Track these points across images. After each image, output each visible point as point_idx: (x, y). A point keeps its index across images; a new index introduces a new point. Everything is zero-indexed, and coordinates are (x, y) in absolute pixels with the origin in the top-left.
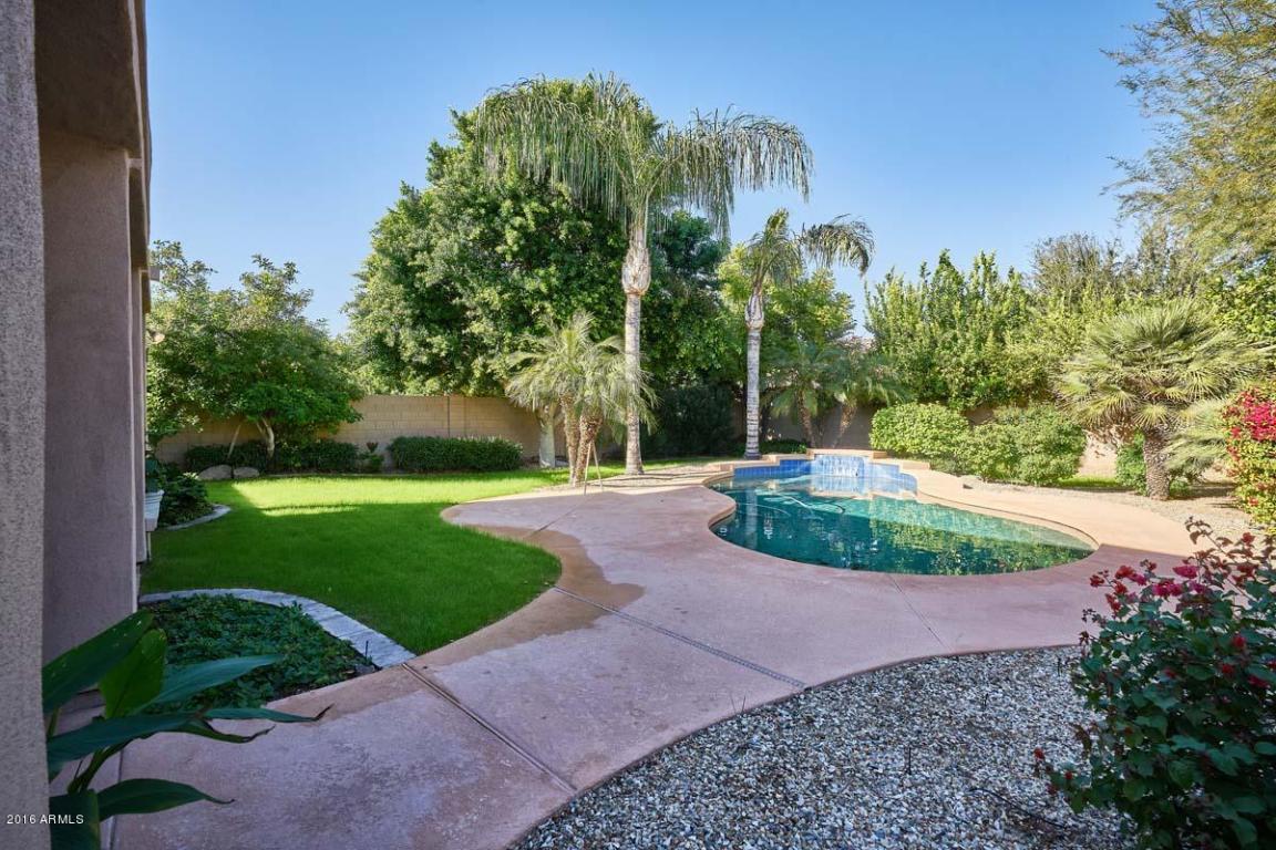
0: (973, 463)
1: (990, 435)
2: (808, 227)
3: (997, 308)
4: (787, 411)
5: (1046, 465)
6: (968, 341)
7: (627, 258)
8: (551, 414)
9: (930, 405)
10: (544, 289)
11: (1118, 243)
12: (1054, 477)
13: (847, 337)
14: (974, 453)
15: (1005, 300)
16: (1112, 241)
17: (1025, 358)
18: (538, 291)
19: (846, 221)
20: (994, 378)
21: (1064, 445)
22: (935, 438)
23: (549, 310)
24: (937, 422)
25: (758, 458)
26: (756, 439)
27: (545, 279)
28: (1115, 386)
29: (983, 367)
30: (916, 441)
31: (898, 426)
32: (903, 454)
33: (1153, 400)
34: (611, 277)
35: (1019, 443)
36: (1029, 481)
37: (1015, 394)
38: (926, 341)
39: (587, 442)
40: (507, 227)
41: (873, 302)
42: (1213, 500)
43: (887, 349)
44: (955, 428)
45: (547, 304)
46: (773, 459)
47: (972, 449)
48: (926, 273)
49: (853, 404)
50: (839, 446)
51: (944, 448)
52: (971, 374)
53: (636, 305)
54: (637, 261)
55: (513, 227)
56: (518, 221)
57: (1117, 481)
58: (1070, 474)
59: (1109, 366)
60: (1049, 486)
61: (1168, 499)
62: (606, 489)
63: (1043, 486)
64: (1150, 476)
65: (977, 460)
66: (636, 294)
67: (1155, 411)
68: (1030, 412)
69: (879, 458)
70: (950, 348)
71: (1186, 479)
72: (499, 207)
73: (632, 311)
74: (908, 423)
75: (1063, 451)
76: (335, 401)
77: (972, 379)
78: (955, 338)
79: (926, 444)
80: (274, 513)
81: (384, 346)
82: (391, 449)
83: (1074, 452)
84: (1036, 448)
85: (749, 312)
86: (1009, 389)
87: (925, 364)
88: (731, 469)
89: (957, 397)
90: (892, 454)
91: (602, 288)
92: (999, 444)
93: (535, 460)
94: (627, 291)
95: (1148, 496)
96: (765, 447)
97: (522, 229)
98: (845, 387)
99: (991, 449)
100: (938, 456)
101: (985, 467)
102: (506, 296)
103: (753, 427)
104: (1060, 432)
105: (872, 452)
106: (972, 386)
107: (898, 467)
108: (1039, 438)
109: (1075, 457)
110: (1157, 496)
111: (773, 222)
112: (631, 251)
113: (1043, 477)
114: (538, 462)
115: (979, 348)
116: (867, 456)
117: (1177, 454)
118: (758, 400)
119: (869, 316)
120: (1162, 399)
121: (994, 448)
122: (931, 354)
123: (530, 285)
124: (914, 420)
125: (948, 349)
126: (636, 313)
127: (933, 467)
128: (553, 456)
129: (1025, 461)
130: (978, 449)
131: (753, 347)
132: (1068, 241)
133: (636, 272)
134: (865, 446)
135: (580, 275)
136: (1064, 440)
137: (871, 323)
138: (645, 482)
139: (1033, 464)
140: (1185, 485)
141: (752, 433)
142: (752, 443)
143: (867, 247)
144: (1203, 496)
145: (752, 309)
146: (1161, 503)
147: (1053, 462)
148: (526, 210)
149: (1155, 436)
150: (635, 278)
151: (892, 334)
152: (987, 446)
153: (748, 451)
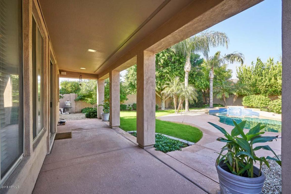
2: (227, 55)
3: (274, 71)
4: (221, 97)
6: (266, 80)
7: (186, 64)
8: (164, 98)
9: (259, 95)
10: (168, 71)
13: (230, 79)
15: (276, 69)
18: (167, 72)
19: (237, 53)
20: (274, 88)
22: (262, 103)
23: (168, 76)
24: (262, 99)
25: (213, 108)
27: (168, 69)
29: (271, 86)
30: (256, 104)
31: (251, 100)
32: (252, 107)
34: (180, 68)
37: (280, 92)
38: (254, 80)
39: (181, 104)
40: (161, 59)
43: (243, 82)
44: (267, 101)
45: (168, 75)
46: (217, 108)
48: (253, 64)
49: (237, 95)
50: (233, 105)
51: (264, 106)
52: (267, 88)
53: (187, 74)
54: (188, 65)
55: (162, 59)
56: (164, 57)
62: (185, 114)
65: (275, 108)
66: (188, 72)
70: (261, 81)
72: (159, 55)
73: (186, 75)
74: (253, 100)
76: (124, 96)
77: (267, 89)
78: (262, 79)
79: (259, 105)
80: (125, 118)
81: (132, 84)
82: (132, 106)
85: (210, 75)
86: (278, 91)
87: (254, 85)
88: (209, 110)
89: (263, 93)
90: (248, 107)
91: (179, 71)
93: (160, 108)
94: (185, 71)
96: (215, 105)
97: (164, 59)
98: (235, 91)
100: (262, 108)
101: (278, 110)
102: (160, 73)
103: (211, 101)
105: (244, 107)
106: (267, 91)
107: (252, 110)
111: (217, 54)
112: (187, 62)
114: (161, 109)
115: (270, 81)
116: (242, 108)
118: (213, 94)
119: (237, 74)
122: (256, 83)
123: (165, 71)
124: (256, 99)
125: (260, 82)
126: (187, 76)
127: (261, 110)
128: (164, 108)
130: (275, 106)
131: (211, 82)
133: (188, 67)
134: (241, 105)
135: (174, 68)
137: (238, 76)
138: (189, 113)
141: (211, 102)
142: (211, 104)
143: (242, 58)
148: (166, 55)
150: (188, 68)
151: (244, 78)
152: (278, 105)
153: (210, 106)
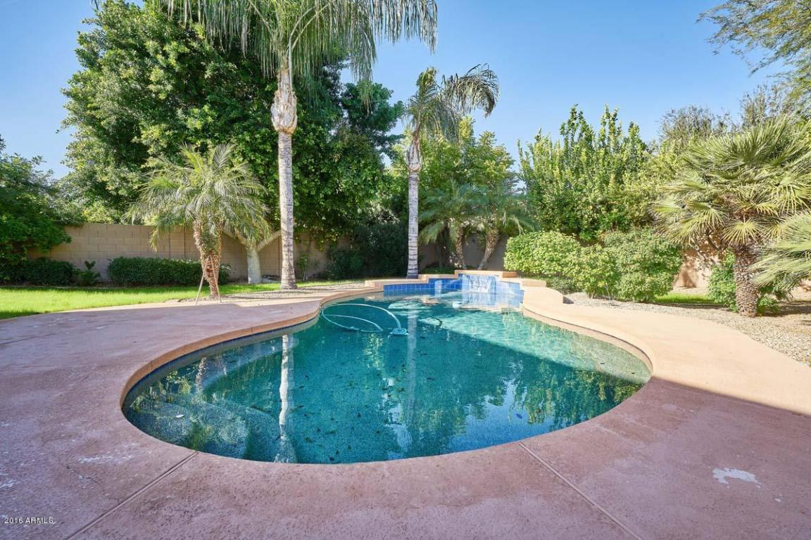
0: (578, 281)
1: (593, 256)
3: (619, 156)
5: (642, 282)
6: (594, 184)
11: (727, 117)
12: (651, 293)
14: (579, 272)
16: (722, 115)
17: (638, 194)
21: (659, 264)
22: (552, 260)
24: (553, 246)
25: (417, 277)
26: (416, 262)
28: (706, 204)
29: (606, 204)
30: (537, 263)
31: (525, 250)
32: (527, 274)
33: (744, 217)
35: (619, 262)
36: (628, 297)
41: (525, 157)
42: (802, 317)
46: (426, 278)
47: (577, 268)
51: (558, 268)
52: (597, 211)
53: (287, 142)
56: (160, 59)
57: (709, 298)
58: (665, 291)
59: (702, 186)
60: (645, 302)
61: (757, 315)
63: (640, 302)
64: (740, 294)
65: (582, 278)
66: (286, 132)
67: (746, 228)
68: (630, 235)
69: (508, 277)
71: (774, 297)
73: (283, 147)
75: (659, 269)
77: (598, 215)
79: (545, 265)
83: (669, 270)
84: (633, 267)
85: (409, 157)
90: (519, 274)
92: (600, 263)
94: (277, 129)
95: (737, 312)
96: (423, 269)
99: (593, 268)
100: (554, 275)
101: (588, 284)
103: (413, 252)
104: (656, 252)
105: (504, 272)
108: (635, 258)
109: (669, 275)
110: (745, 313)
113: (640, 294)
114: (247, 280)
115: (603, 189)
116: (498, 276)
117: (766, 269)
118: (417, 229)
120: (753, 214)
121: (596, 267)
122: (566, 195)
124: (536, 244)
125: (580, 191)
126: (288, 149)
127: (549, 285)
128: (258, 275)
129: (625, 278)
130: (582, 268)
131: (412, 186)
132: (687, 112)
133: (283, 112)
134: (499, 267)
136: (658, 259)
139: (631, 282)
140: (774, 302)
141: (412, 257)
142: (412, 264)
143: (493, 90)
144: (791, 313)
145: (411, 155)
146: (748, 319)
147: (648, 280)
148: (167, 48)
149: (745, 253)
150: (282, 117)
152: (590, 265)
153: (409, 271)
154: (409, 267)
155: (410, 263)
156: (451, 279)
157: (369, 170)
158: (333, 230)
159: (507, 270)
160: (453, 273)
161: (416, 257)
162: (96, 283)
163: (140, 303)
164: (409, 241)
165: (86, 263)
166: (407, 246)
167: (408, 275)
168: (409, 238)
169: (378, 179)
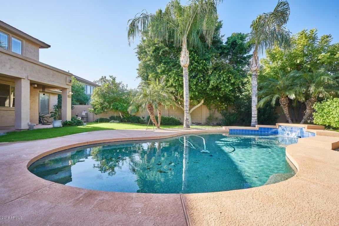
88: (227, 129)
103: (254, 113)
105: (307, 126)
153: (252, 123)
154: (252, 121)
155: (253, 119)
156: (274, 128)
157: (225, 75)
158: (223, 104)
159: (316, 124)
160: (275, 125)
161: (256, 116)
162: (144, 123)
163: (137, 129)
164: (252, 107)
165: (143, 117)
166: (251, 110)
167: (252, 125)
168: (252, 106)
169: (232, 78)
